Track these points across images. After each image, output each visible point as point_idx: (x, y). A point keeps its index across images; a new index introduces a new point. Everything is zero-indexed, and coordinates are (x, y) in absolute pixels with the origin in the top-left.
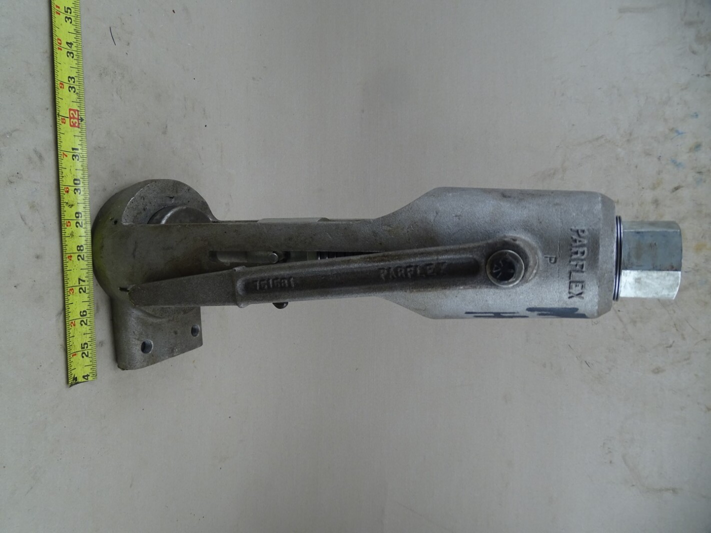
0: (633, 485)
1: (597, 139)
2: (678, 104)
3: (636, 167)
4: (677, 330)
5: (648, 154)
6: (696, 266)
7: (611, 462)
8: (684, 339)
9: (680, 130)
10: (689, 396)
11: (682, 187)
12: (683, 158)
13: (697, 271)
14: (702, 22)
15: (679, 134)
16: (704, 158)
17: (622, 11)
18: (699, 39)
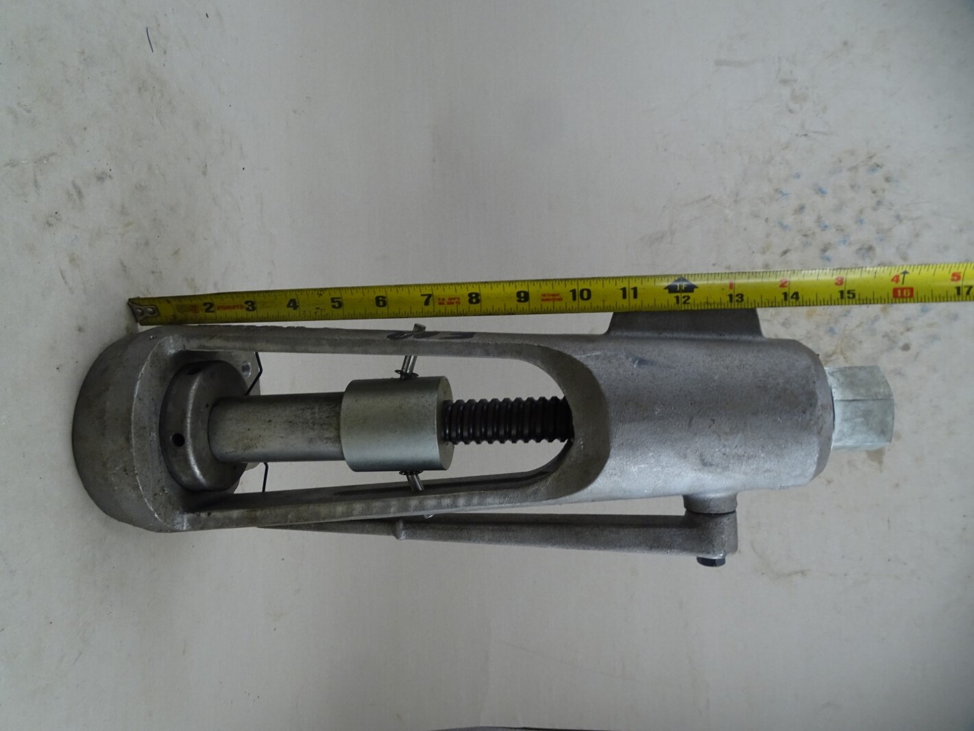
0: (763, 574)
1: (704, 199)
2: (781, 163)
3: (745, 229)
5: (756, 216)
6: (808, 333)
9: (785, 192)
11: (790, 250)
12: (789, 220)
13: (810, 338)
14: (795, 81)
15: (784, 195)
16: (809, 220)
17: (719, 63)
18: (794, 98)
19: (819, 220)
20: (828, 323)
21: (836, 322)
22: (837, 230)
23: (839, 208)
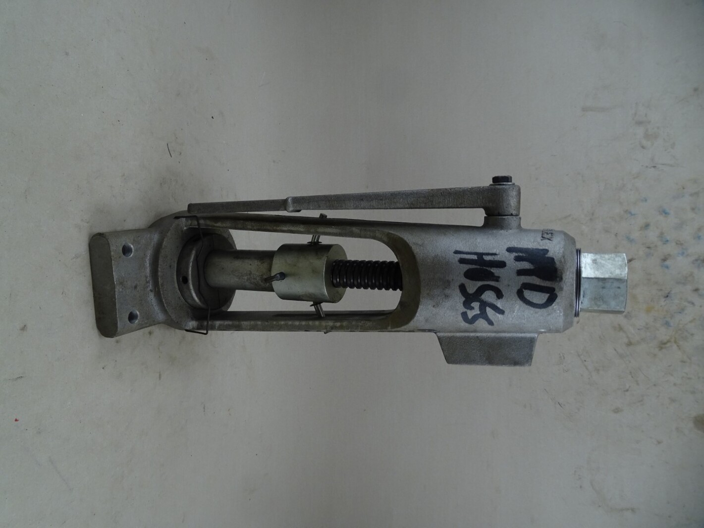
0: (600, 506)
1: (566, 217)
2: (631, 190)
3: (598, 241)
4: (632, 377)
5: (607, 231)
6: (647, 324)
7: (581, 487)
8: (638, 384)
9: (633, 213)
10: (643, 431)
11: (635, 259)
12: (636, 235)
13: (648, 328)
14: (649, 122)
15: (632, 215)
16: (652, 235)
17: (585, 109)
18: (647, 136)
19: (661, 235)
20: (665, 318)
21: (672, 317)
22: (677, 244)
23: (680, 226)
